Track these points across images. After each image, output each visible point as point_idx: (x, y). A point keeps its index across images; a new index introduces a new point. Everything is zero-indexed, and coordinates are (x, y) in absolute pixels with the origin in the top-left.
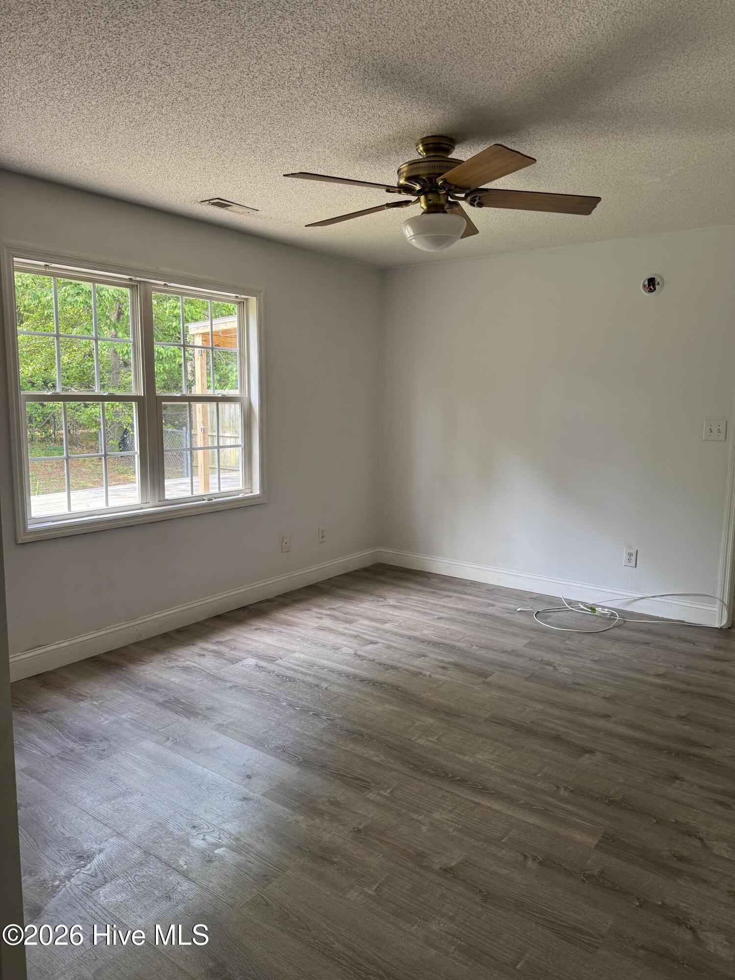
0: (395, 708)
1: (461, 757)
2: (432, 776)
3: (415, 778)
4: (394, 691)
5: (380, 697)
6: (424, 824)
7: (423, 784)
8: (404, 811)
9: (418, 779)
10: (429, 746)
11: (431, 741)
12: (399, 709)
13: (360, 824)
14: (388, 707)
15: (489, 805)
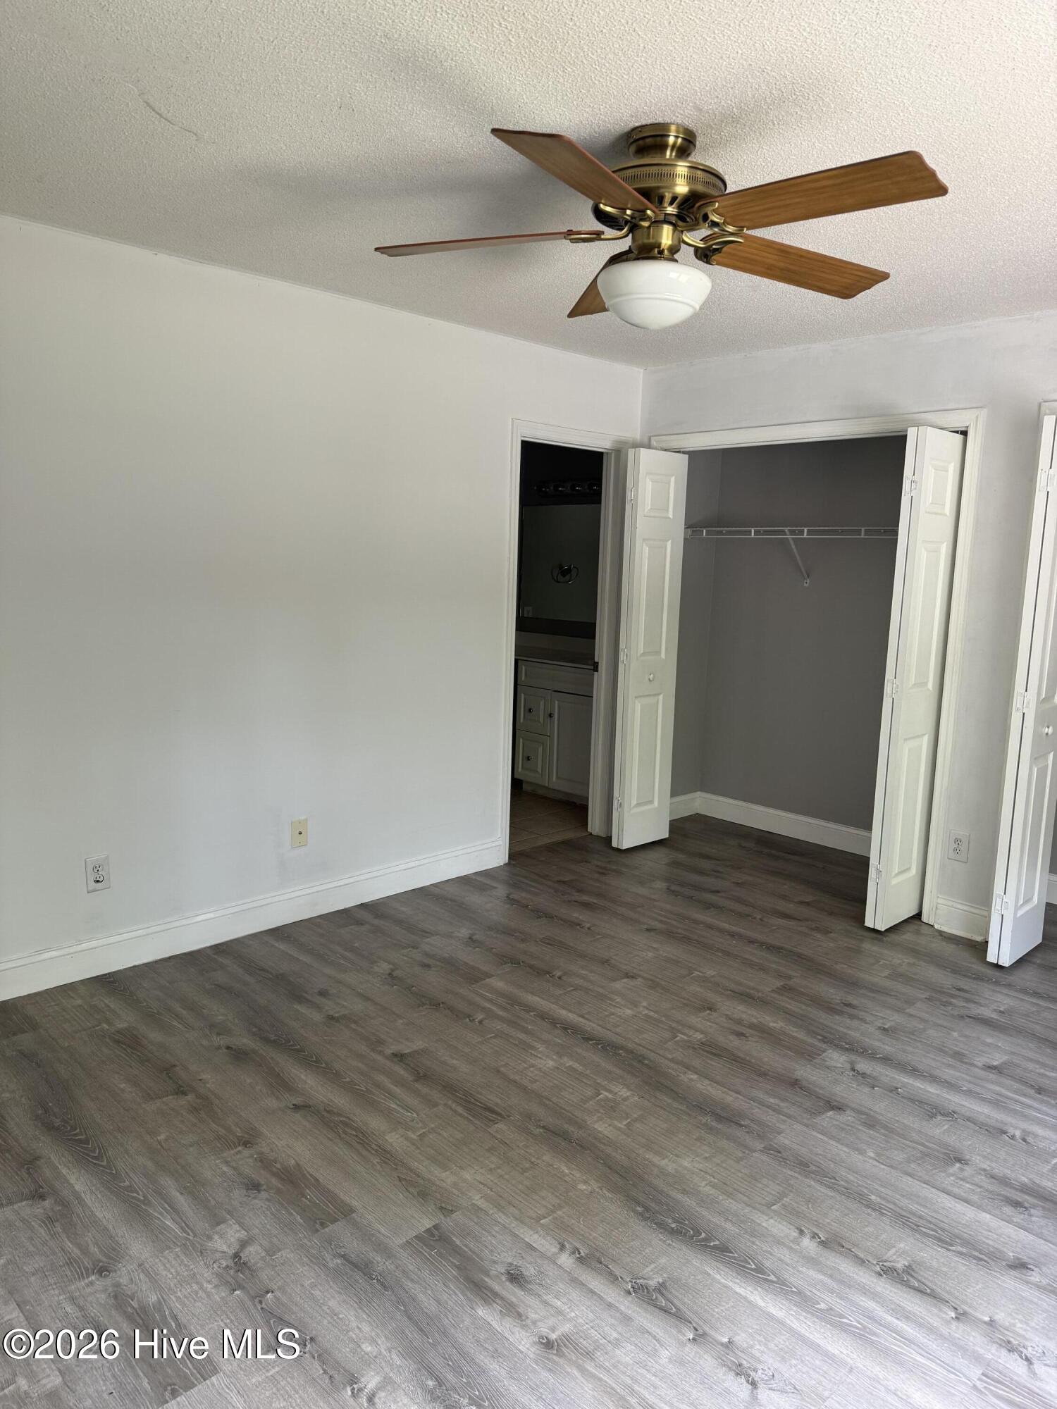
0: (656, 1159)
1: (576, 1065)
2: (622, 1048)
3: (644, 1047)
4: (653, 1205)
5: (684, 1192)
6: (644, 1007)
7: (636, 1040)
8: (663, 1019)
9: (641, 1045)
10: (614, 1085)
11: (610, 1091)
12: (649, 1156)
13: (709, 1014)
14: (669, 1165)
15: (570, 1015)
